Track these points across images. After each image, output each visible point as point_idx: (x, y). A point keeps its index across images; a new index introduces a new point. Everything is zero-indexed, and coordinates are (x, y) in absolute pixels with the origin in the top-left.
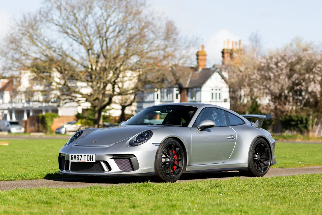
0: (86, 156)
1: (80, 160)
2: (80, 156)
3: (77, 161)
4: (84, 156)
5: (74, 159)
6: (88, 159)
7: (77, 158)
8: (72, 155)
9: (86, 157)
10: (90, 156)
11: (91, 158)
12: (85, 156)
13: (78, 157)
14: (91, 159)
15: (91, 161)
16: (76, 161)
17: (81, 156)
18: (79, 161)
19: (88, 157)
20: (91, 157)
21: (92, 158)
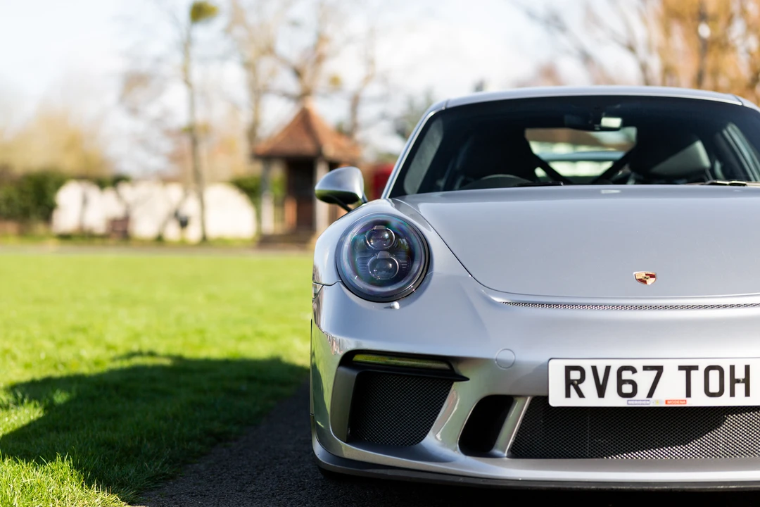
0: (696, 368)
1: (650, 395)
2: (645, 368)
3: (623, 403)
4: (681, 368)
5: (589, 386)
6: (714, 387)
7: (621, 382)
8: (569, 369)
9: (697, 377)
10: (732, 368)
11: (734, 381)
12: (688, 369)
13: (627, 375)
14: (740, 388)
15: (740, 400)
16: (612, 399)
17: (659, 370)
18: (641, 400)
19: (714, 375)
20: (740, 374)
21: (747, 381)
